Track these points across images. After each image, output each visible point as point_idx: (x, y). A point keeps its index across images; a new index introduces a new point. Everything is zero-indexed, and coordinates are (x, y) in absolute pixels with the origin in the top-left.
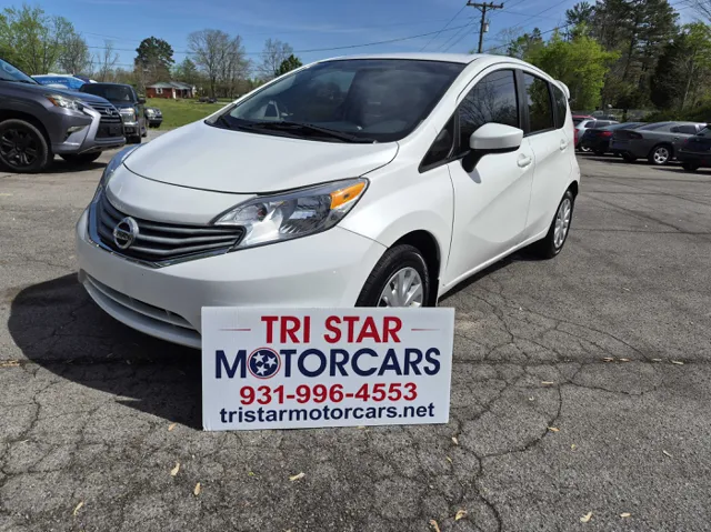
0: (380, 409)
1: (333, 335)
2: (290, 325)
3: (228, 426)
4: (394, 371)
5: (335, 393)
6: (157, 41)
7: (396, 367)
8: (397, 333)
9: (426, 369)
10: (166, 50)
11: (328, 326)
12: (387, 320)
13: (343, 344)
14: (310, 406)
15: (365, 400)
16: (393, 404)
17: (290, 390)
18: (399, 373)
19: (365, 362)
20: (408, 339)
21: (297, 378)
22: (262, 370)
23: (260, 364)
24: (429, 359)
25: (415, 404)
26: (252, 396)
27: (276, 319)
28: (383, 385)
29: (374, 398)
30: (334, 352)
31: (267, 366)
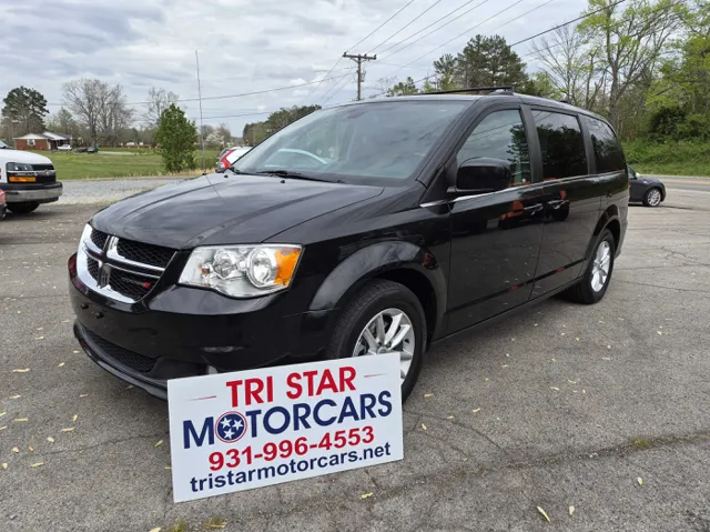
6: (28, 91)
10: (38, 100)
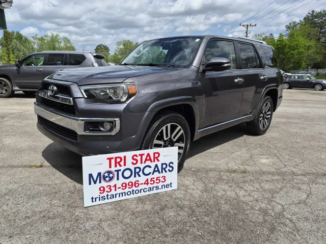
0: (153, 188)
1: (135, 162)
2: (118, 160)
3: (95, 203)
4: (157, 173)
5: (136, 184)
6: (103, 46)
7: (158, 171)
8: (158, 158)
9: (169, 170)
10: (106, 49)
11: (133, 159)
12: (154, 154)
13: (139, 165)
14: (127, 190)
15: (147, 185)
16: (157, 185)
17: (119, 185)
18: (159, 173)
19: (147, 171)
20: (162, 160)
21: (122, 180)
22: (107, 179)
23: (107, 177)
24: (170, 166)
25: (165, 184)
26: (104, 190)
27: (113, 158)
28: (154, 178)
29: (151, 184)
30: (135, 168)
31: (109, 177)
